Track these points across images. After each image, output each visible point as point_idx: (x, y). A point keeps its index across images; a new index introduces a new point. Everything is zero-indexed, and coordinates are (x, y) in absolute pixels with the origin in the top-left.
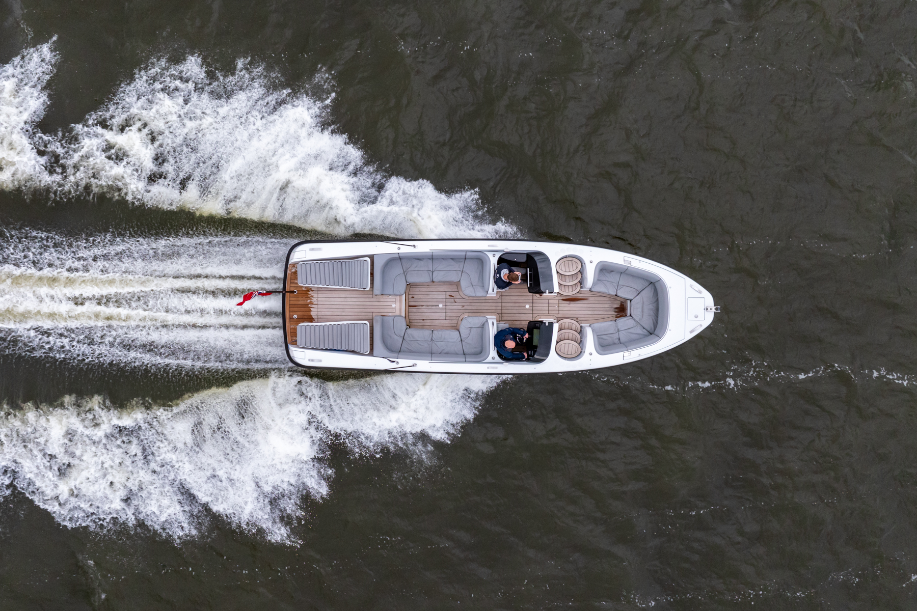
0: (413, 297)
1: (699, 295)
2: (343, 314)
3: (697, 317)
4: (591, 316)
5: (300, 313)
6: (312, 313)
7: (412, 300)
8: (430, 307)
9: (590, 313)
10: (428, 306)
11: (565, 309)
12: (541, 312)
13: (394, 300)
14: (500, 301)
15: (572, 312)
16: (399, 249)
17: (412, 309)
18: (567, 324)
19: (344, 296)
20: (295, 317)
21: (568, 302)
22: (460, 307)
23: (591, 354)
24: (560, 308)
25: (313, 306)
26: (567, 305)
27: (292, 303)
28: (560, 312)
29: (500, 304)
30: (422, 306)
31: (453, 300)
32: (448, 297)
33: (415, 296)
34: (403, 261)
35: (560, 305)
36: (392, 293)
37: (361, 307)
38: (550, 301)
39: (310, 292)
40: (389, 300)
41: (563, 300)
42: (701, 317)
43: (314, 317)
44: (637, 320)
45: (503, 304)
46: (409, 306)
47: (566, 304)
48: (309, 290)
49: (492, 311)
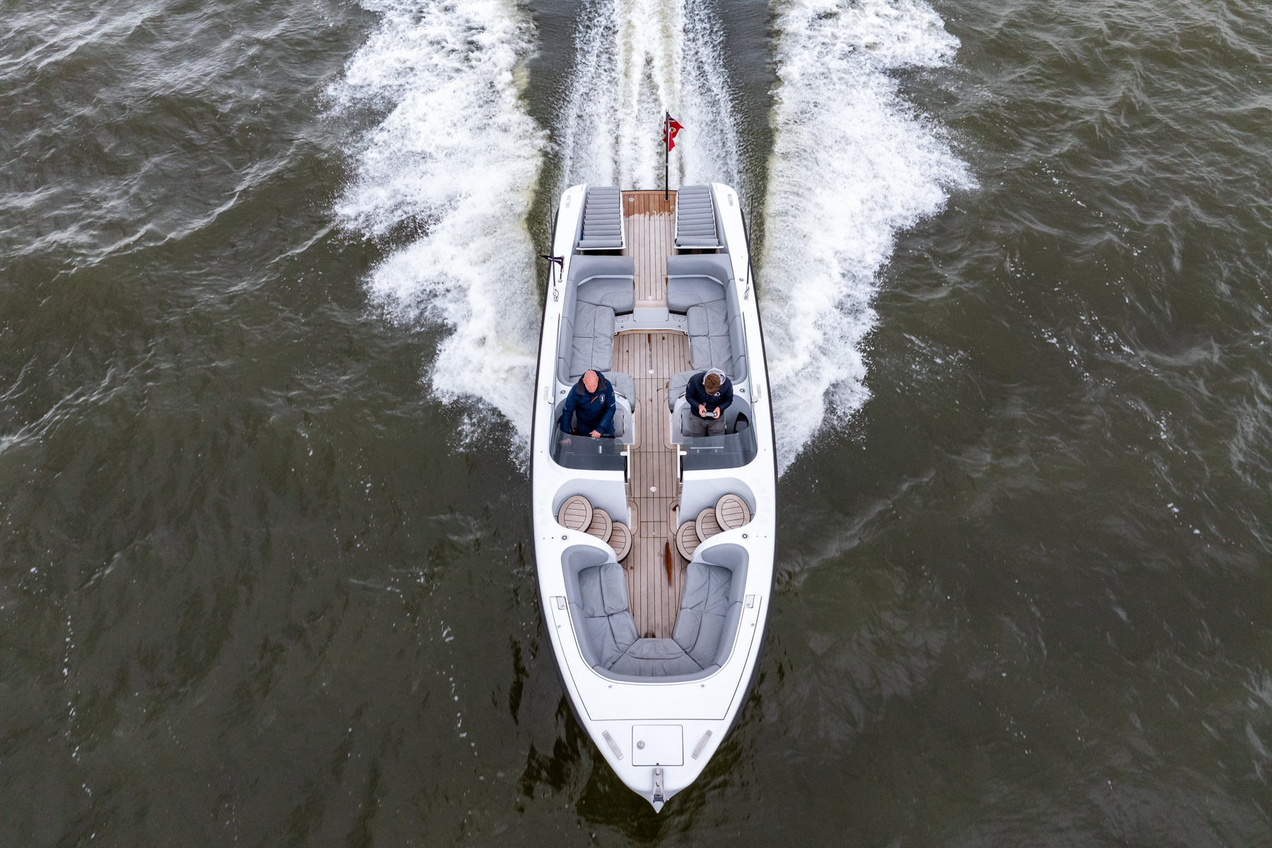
0: (663, 338)
1: (688, 753)
2: (637, 245)
3: (640, 746)
4: (637, 591)
5: (636, 203)
6: (636, 216)
7: (660, 338)
8: (648, 359)
9: (644, 589)
10: (650, 356)
11: (650, 550)
12: (644, 510)
13: (659, 297)
14: (662, 449)
15: (644, 559)
16: (741, 280)
17: (644, 339)
18: (623, 540)
19: (663, 244)
20: (631, 200)
21: (663, 552)
22: (649, 397)
23: (564, 538)
24: (651, 541)
25: (647, 216)
26: (657, 551)
27: (651, 197)
28: (644, 541)
29: (656, 449)
30: (650, 350)
31: (660, 387)
32: (666, 381)
33: (665, 341)
34: (723, 302)
35: (657, 541)
36: (669, 291)
37: (647, 263)
38: (664, 525)
39: (666, 213)
40: (659, 292)
41: (667, 544)
42: (640, 757)
43: (631, 217)
44: (632, 649)
45: (656, 455)
46: (649, 335)
47: (659, 548)
48: (671, 212)
49: (644, 440)
